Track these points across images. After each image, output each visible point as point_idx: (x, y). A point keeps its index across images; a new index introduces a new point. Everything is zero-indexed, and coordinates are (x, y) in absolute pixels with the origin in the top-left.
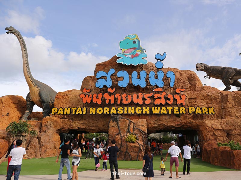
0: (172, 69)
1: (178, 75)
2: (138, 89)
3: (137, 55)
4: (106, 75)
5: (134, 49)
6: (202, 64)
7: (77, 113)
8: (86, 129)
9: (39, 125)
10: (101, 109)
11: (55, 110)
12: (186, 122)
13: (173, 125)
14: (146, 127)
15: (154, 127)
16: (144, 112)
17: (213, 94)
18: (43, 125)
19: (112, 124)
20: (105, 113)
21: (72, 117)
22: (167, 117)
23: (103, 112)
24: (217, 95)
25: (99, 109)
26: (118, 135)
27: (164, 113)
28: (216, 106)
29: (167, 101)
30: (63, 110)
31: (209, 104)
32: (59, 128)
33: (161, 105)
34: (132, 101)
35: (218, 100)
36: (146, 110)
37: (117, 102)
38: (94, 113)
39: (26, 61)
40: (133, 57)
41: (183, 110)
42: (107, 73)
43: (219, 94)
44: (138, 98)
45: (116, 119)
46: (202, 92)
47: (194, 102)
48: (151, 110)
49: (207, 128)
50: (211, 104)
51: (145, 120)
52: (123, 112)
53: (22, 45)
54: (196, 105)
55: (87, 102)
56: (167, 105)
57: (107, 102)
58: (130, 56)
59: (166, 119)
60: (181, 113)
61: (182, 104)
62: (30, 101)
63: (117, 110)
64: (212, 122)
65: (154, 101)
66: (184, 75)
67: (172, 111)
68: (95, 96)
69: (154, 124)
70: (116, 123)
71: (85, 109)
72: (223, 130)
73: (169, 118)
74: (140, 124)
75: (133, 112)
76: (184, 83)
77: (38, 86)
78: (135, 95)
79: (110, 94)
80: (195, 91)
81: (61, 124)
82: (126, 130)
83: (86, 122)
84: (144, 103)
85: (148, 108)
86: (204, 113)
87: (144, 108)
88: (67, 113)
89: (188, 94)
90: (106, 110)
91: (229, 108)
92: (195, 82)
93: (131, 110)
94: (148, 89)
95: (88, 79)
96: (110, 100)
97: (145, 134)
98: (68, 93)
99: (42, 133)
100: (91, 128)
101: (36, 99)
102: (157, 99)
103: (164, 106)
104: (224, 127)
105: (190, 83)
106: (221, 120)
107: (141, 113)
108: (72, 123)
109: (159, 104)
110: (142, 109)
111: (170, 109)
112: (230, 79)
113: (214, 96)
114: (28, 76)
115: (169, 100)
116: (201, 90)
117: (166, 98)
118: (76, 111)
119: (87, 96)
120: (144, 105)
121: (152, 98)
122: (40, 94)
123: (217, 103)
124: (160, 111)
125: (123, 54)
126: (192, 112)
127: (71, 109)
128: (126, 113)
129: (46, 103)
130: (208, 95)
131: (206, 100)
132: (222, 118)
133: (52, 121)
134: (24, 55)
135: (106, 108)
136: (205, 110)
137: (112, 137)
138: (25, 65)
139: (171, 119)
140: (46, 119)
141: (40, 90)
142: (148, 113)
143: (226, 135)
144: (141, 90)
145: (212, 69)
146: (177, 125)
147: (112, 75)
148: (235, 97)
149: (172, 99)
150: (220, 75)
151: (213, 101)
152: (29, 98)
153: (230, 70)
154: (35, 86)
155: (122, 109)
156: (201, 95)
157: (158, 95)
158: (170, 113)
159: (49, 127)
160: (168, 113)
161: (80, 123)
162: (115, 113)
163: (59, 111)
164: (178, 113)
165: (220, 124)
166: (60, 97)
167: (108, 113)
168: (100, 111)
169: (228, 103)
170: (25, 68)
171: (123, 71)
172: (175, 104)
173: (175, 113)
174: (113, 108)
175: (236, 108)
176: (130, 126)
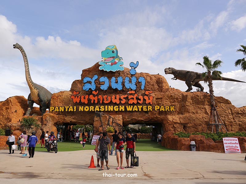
0: (144, 74)
1: (148, 79)
2: (116, 91)
3: (115, 63)
4: (91, 80)
5: (113, 57)
6: (169, 68)
7: (69, 111)
8: (76, 122)
9: (40, 119)
10: (88, 107)
11: (52, 108)
12: (153, 117)
13: (142, 119)
14: (122, 121)
15: (128, 121)
16: (120, 110)
17: (176, 95)
18: (44, 120)
19: (96, 119)
20: (91, 110)
21: (65, 113)
22: (138, 114)
23: (89, 110)
24: (179, 96)
25: (86, 108)
26: (101, 127)
27: (135, 110)
28: (177, 104)
29: (138, 101)
30: (59, 108)
31: (172, 102)
32: (55, 122)
33: (133, 104)
34: (111, 101)
35: (180, 100)
36: (122, 108)
37: (100, 101)
38: (82, 110)
39: (28, 69)
40: (112, 65)
41: (150, 108)
42: (92, 78)
43: (180, 94)
44: (116, 98)
45: (99, 115)
46: (167, 93)
47: (160, 101)
48: (125, 108)
49: (169, 122)
50: (173, 103)
51: (121, 116)
52: (105, 110)
53: (24, 57)
54: (162, 104)
55: (76, 102)
56: (138, 104)
57: (92, 102)
58: (110, 64)
59: (137, 115)
60: (149, 110)
61: (150, 103)
62: (31, 100)
63: (100, 108)
64: (174, 117)
65: (128, 100)
66: (154, 78)
67: (142, 109)
68: (82, 97)
69: (128, 119)
70: (99, 118)
71: (75, 107)
72: (181, 123)
73: (140, 114)
74: (116, 119)
75: (112, 110)
76: (153, 86)
77: (37, 89)
78: (113, 97)
79: (94, 96)
80: (162, 92)
81: (57, 119)
82: (106, 123)
83: (76, 117)
84: (120, 103)
85: (123, 106)
86: (166, 110)
87: (120, 106)
88: (61, 111)
89: (155, 95)
90: (92, 108)
91: (187, 106)
92: (162, 85)
93: (111, 108)
94: (124, 91)
95: (76, 82)
96: (94, 100)
97: (121, 126)
98: (61, 94)
99: (43, 126)
100: (80, 122)
101: (36, 99)
102: (130, 99)
103: (135, 105)
104: (182, 121)
105: (158, 85)
106: (181, 116)
107: (118, 110)
108: (65, 118)
109: (132, 103)
110: (119, 108)
111: (140, 107)
112: (192, 81)
113: (176, 97)
114: (29, 81)
115: (140, 100)
116: (166, 92)
117: (138, 99)
118: (68, 109)
119: (76, 97)
120: (120, 104)
121: (127, 98)
122: (39, 95)
123: (178, 102)
124: (133, 109)
125: (104, 62)
126: (157, 110)
127: (64, 107)
128: (106, 110)
129: (43, 102)
130: (172, 96)
131: (170, 99)
132: (182, 114)
133: (50, 116)
134: (26, 65)
135: (91, 107)
136: (167, 108)
137: (96, 128)
138: (27, 72)
139: (141, 115)
140: (46, 115)
141: (38, 91)
142: (123, 110)
143: (183, 127)
144: (118, 92)
145: (178, 72)
146: (146, 119)
147: (95, 80)
148: (193, 97)
149: (142, 99)
150: (184, 78)
151: (176, 100)
152: (31, 98)
153: (192, 74)
154: (35, 88)
155: (104, 107)
156: (166, 96)
157: (132, 96)
158: (140, 110)
159: (48, 121)
160: (138, 110)
161: (72, 117)
162: (99, 110)
163: (56, 109)
164: (146, 110)
165: (179, 119)
166: (55, 98)
167: (93, 110)
168: (87, 109)
169: (187, 102)
170: (27, 75)
171: (104, 77)
172: (144, 103)
173: (144, 110)
174: (97, 106)
175: (194, 106)
176: (110, 120)
